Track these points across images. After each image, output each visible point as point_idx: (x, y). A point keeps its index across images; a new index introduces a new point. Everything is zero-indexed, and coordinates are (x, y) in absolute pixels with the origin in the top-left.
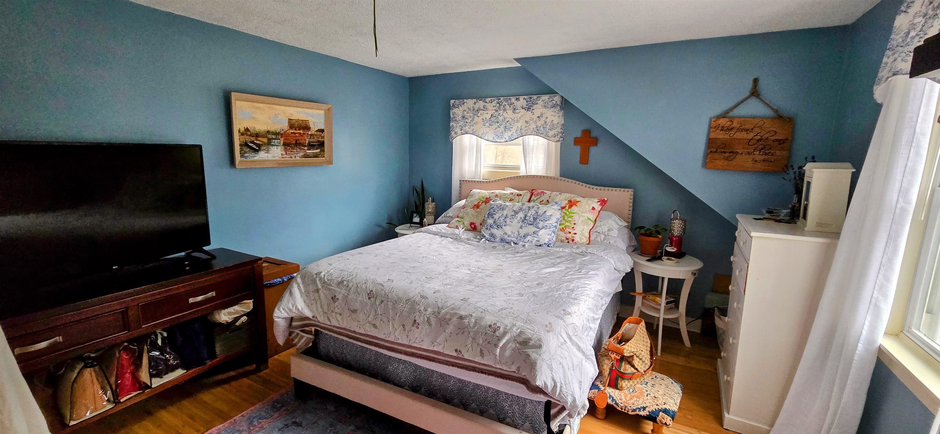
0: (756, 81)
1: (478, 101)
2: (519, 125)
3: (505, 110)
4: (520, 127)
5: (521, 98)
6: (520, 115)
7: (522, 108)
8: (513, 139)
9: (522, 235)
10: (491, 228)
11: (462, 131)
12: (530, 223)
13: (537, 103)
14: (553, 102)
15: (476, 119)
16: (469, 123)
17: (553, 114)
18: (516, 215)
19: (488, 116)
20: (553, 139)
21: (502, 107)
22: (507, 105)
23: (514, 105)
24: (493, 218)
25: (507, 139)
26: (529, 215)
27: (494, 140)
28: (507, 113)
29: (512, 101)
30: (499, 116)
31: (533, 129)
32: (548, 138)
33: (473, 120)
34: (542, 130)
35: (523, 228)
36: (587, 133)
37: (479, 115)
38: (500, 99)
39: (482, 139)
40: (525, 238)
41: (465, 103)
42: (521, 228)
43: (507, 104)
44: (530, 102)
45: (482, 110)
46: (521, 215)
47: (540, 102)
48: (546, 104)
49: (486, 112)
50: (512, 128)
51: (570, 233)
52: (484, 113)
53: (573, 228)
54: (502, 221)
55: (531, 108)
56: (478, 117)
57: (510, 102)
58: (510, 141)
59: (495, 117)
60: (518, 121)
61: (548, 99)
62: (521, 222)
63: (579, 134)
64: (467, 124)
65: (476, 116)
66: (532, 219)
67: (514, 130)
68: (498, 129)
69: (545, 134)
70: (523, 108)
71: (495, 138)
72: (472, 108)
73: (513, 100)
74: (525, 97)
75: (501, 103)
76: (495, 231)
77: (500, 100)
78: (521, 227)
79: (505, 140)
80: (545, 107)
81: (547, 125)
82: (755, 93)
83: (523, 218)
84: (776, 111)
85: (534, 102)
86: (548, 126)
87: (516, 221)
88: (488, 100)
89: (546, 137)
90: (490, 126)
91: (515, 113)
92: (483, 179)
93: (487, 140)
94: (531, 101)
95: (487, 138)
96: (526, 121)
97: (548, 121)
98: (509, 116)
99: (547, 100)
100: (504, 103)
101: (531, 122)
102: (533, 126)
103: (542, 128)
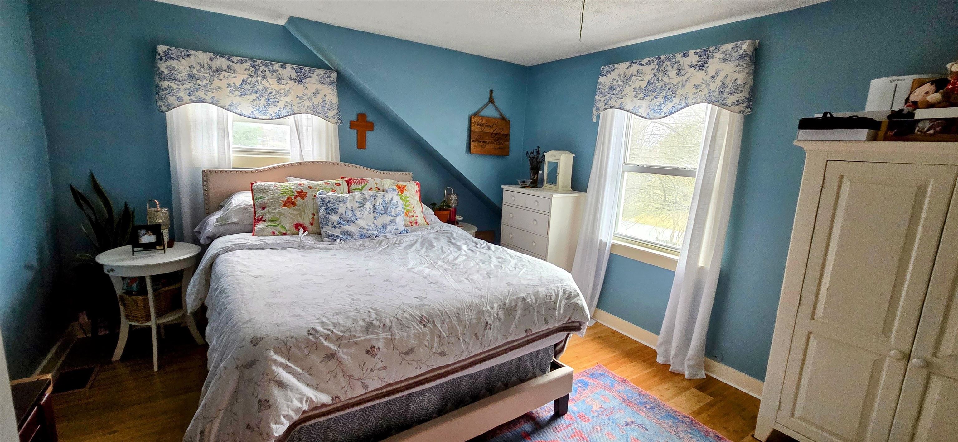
0: (491, 92)
1: (218, 57)
2: (288, 99)
3: (264, 77)
4: (289, 101)
5: (289, 67)
6: (287, 87)
7: (290, 78)
8: (281, 116)
9: (380, 226)
10: (341, 225)
11: (192, 97)
12: (382, 212)
13: (311, 77)
14: (330, 78)
15: (216, 83)
16: (204, 86)
17: (332, 93)
18: (364, 206)
19: (238, 82)
20: (332, 120)
21: (260, 72)
22: (267, 72)
23: (278, 73)
24: (337, 213)
25: (273, 115)
26: (378, 204)
27: (253, 116)
28: (268, 81)
29: (274, 68)
30: (257, 84)
31: (308, 106)
32: (327, 119)
33: (210, 82)
34: (321, 109)
35: (378, 219)
36: (362, 116)
37: (221, 77)
38: (257, 62)
39: (228, 111)
40: (386, 229)
41: (190, 54)
42: (375, 219)
43: (267, 69)
44: (301, 74)
45: (225, 71)
46: (368, 205)
47: (314, 76)
48: (323, 79)
49: (233, 75)
50: (278, 102)
51: (413, 216)
52: (229, 76)
53: (414, 211)
54: (350, 215)
55: (303, 80)
56: (221, 80)
57: (271, 68)
58: (278, 118)
59: (250, 84)
60: (286, 95)
61: (324, 74)
62: (372, 213)
63: (354, 118)
64: (201, 88)
65: (215, 79)
66: (382, 207)
67: (281, 104)
68: (258, 102)
69: (324, 114)
70: (291, 79)
71: (255, 112)
72: (206, 66)
73: (277, 66)
74: (294, 66)
75: (257, 67)
76: (347, 227)
77: (255, 63)
78: (375, 218)
79: (271, 117)
80: (321, 83)
81: (326, 104)
82: (491, 101)
83: (372, 209)
84: (501, 114)
85: (306, 75)
86: (327, 106)
87: (366, 213)
88: (235, 59)
89: (326, 118)
90: (243, 96)
91: (280, 84)
93: (240, 115)
94: (301, 72)
95: (239, 112)
96: (297, 96)
97: (327, 99)
98: (272, 86)
99: (323, 75)
100: (263, 68)
101: (305, 98)
102: (307, 103)
103: (320, 107)
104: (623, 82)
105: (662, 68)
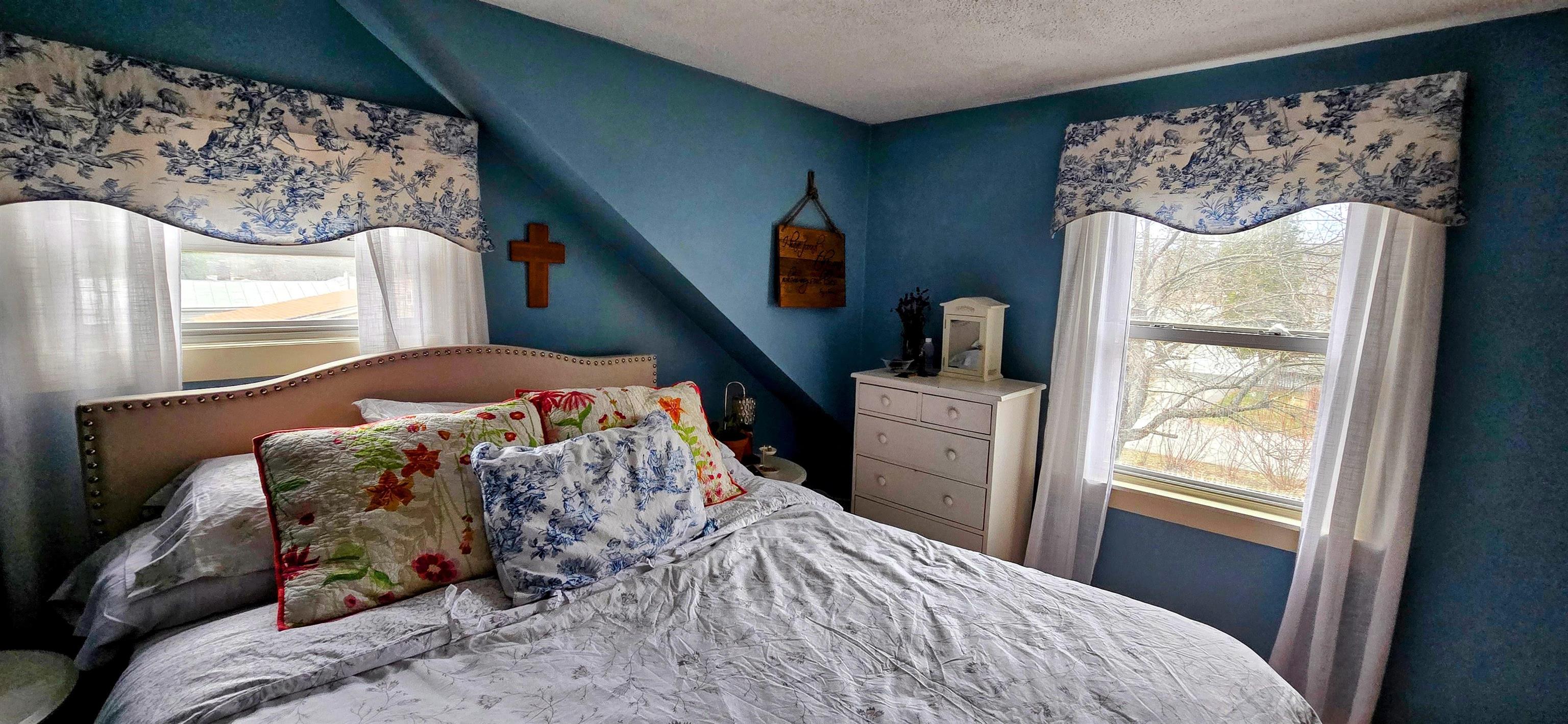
0: (811, 175)
1: (125, 64)
2: (351, 188)
3: (279, 128)
4: (353, 195)
5: (350, 105)
6: (347, 157)
7: (354, 134)
8: (330, 235)
9: (655, 526)
10: (559, 543)
11: (35, 184)
12: (653, 485)
13: (411, 132)
14: (463, 137)
15: (120, 139)
16: (78, 149)
17: (468, 173)
18: (610, 477)
19: (197, 139)
20: (470, 242)
21: (264, 115)
22: (287, 115)
23: (319, 118)
24: (541, 509)
25: (310, 232)
26: (640, 465)
27: (248, 236)
28: (291, 140)
29: (308, 103)
30: (257, 148)
31: (407, 207)
32: (457, 239)
33: (101, 138)
34: (440, 214)
35: (646, 506)
36: (536, 230)
37: (138, 122)
38: (254, 85)
39: (165, 225)
40: (671, 531)
41: (21, 49)
42: (640, 509)
43: (285, 107)
44: (386, 123)
45: (150, 105)
46: (619, 472)
47: (420, 129)
48: (443, 139)
49: (180, 120)
50: (321, 196)
51: (712, 477)
52: (166, 120)
53: (711, 463)
54: (578, 510)
55: (391, 140)
56: (136, 132)
57: (299, 104)
58: (322, 241)
59: (235, 146)
60: (343, 177)
61: (446, 125)
62: (629, 493)
63: (519, 234)
64: (66, 154)
65: (118, 128)
66: (650, 473)
67: (330, 203)
68: (262, 196)
69: (447, 226)
70: (357, 135)
71: (253, 226)
72: (81, 87)
73: (315, 101)
74: (366, 104)
75: (257, 100)
76: (577, 549)
77: (250, 89)
78: (639, 505)
79: (301, 237)
80: (439, 147)
81: (454, 202)
82: (812, 193)
83: (628, 480)
84: (829, 222)
85: (399, 126)
86: (456, 206)
87: (617, 494)
88: (183, 73)
89: (453, 235)
90: (215, 181)
91: (328, 148)
92: (187, 386)
93: (206, 233)
94: (386, 118)
95: (202, 224)
96: (377, 180)
97: (456, 189)
98: (302, 154)
99: (443, 128)
100: (272, 103)
101: (398, 185)
102: (404, 199)
103: (438, 209)
104: (1131, 156)
105: (1230, 130)
